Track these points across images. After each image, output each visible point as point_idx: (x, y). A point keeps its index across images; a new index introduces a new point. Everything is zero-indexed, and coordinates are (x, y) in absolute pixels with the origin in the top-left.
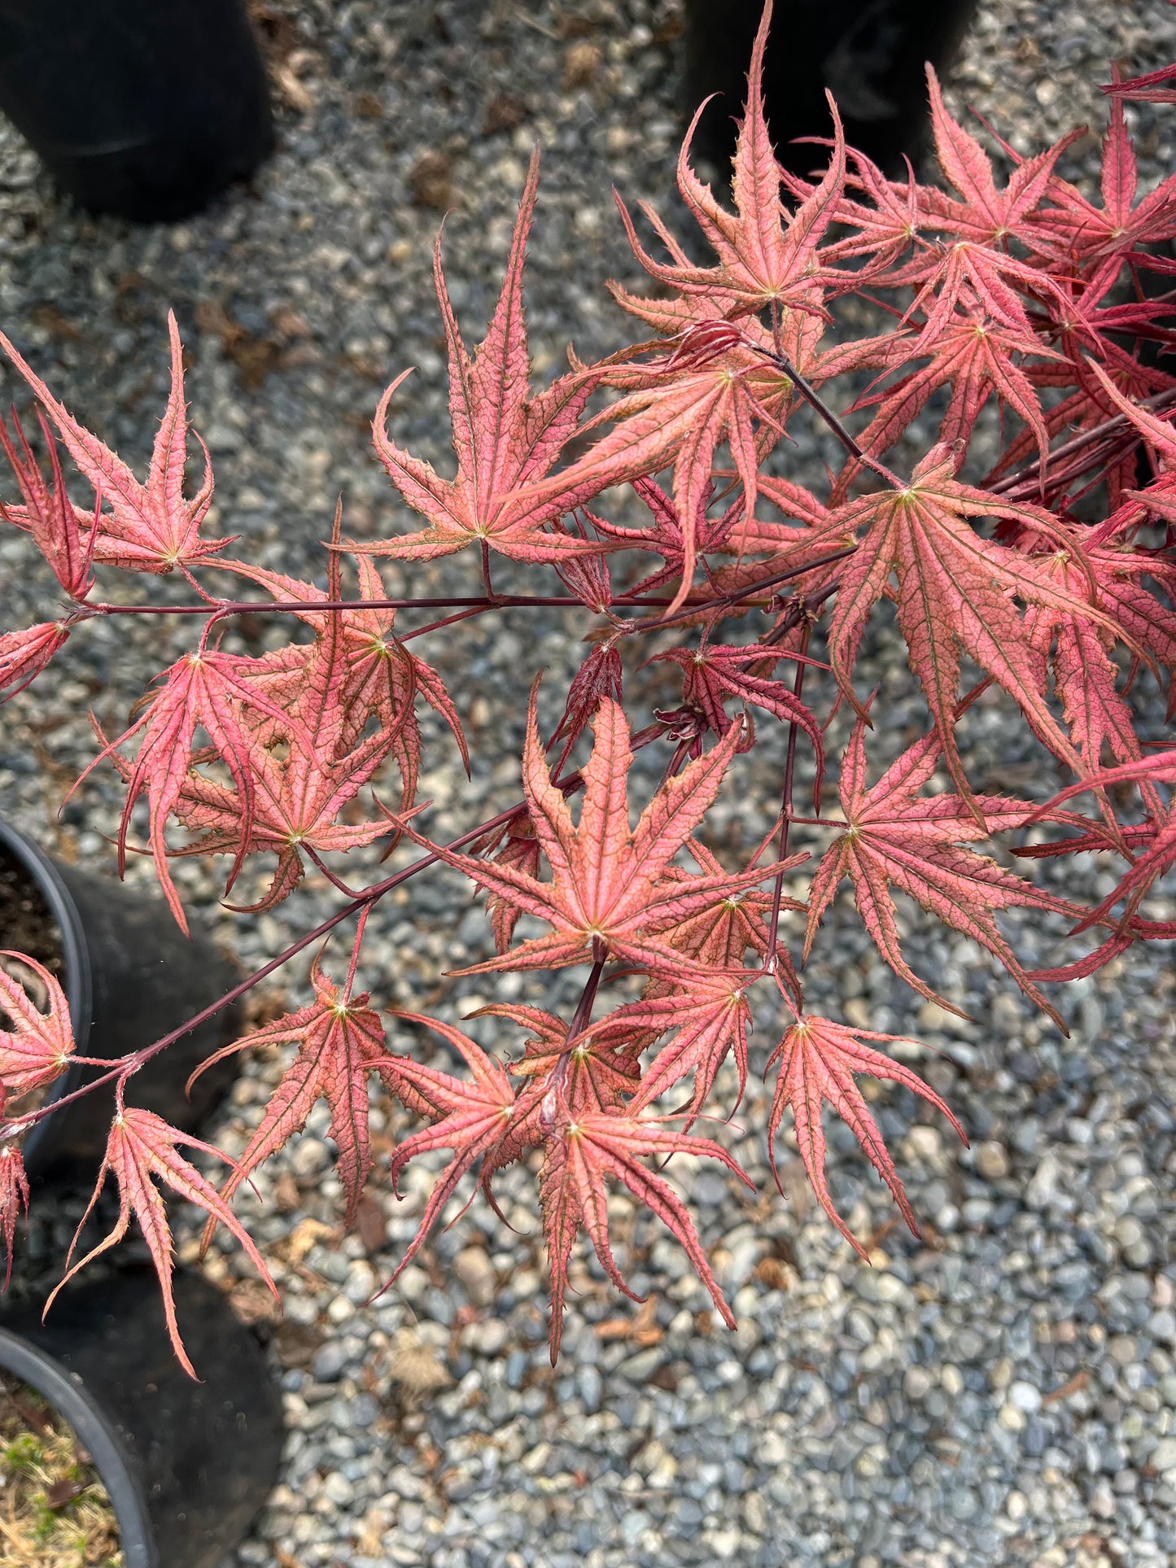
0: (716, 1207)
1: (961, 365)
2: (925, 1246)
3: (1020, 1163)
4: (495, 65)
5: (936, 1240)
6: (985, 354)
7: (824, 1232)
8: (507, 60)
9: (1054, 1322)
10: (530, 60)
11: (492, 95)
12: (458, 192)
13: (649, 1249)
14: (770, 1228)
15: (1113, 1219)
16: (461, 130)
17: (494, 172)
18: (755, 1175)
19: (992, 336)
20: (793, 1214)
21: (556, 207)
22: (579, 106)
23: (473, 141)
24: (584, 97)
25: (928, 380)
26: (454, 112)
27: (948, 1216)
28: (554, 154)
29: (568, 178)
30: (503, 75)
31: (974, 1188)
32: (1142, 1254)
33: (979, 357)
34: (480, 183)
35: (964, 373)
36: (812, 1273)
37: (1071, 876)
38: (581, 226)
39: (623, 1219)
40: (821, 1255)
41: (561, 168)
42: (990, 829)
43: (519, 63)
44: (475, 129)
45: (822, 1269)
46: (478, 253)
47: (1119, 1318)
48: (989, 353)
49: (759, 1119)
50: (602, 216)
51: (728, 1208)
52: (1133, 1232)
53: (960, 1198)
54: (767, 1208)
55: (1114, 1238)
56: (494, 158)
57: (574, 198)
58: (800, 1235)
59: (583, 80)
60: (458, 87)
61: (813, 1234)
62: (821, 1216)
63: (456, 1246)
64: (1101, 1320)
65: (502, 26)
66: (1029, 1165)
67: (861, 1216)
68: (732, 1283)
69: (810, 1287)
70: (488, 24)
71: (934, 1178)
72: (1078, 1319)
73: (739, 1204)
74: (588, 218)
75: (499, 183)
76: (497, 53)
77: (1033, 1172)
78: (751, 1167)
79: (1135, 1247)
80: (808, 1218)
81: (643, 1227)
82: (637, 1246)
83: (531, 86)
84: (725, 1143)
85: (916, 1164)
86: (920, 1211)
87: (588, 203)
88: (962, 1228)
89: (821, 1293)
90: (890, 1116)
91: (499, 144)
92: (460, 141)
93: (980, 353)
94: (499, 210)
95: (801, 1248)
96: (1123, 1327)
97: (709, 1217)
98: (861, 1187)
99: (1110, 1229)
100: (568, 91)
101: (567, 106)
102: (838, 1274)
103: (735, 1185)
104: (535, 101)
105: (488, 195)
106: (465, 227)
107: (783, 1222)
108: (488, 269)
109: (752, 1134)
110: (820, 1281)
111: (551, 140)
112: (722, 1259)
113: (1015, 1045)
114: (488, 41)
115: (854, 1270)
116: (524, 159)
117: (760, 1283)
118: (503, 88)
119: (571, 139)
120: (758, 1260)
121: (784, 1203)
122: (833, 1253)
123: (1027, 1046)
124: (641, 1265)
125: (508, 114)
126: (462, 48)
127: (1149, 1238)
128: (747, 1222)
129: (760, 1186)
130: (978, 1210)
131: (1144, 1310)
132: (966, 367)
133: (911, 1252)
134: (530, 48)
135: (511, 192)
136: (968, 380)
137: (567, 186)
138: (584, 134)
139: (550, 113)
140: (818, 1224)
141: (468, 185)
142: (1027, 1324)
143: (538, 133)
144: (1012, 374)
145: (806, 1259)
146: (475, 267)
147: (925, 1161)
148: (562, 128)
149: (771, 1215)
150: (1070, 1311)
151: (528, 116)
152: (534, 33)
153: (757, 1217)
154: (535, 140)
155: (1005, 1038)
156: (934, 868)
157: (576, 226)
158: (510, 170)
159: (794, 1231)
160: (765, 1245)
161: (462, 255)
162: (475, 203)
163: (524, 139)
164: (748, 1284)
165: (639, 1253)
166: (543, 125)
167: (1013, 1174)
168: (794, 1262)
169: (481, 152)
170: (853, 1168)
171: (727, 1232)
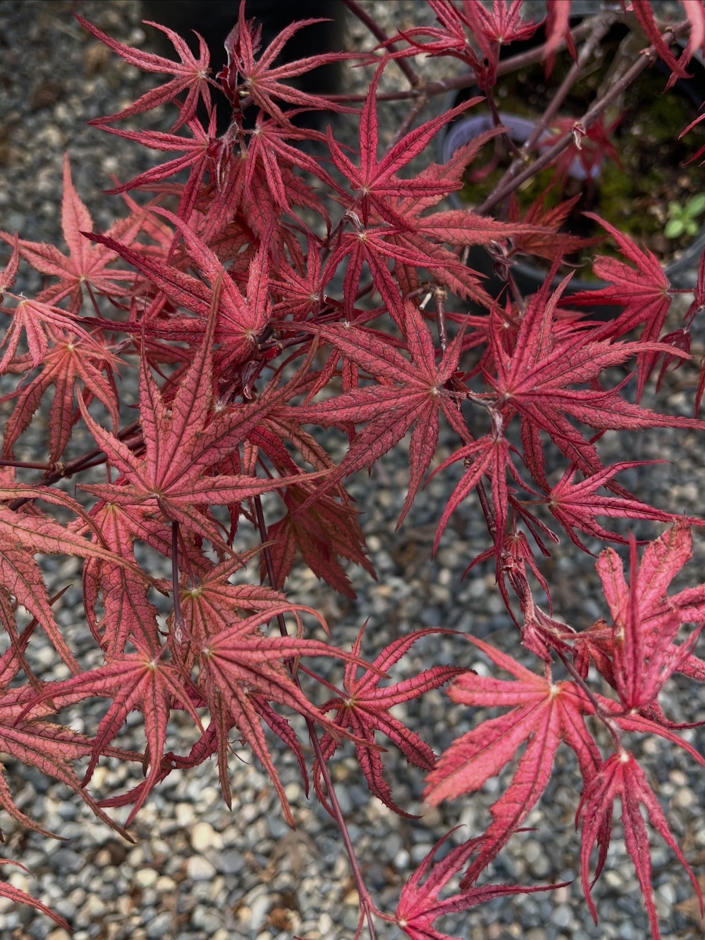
0: (238, 875)
1: (59, 371)
2: (388, 884)
3: (448, 813)
4: (40, 60)
5: (396, 878)
6: (74, 363)
7: (317, 882)
8: (49, 56)
9: (485, 925)
10: (66, 56)
11: (39, 81)
12: (15, 152)
13: (190, 913)
14: (277, 885)
15: (519, 844)
16: (16, 108)
17: (41, 136)
18: (263, 847)
19: (78, 350)
20: (291, 872)
21: (86, 158)
22: (97, 87)
23: (25, 114)
24: (101, 81)
25: (40, 382)
26: (12, 95)
27: (402, 859)
28: (82, 122)
29: (93, 137)
30: (47, 67)
31: (419, 836)
32: (542, 867)
33: (71, 365)
34: (30, 145)
35: (62, 377)
36: (310, 915)
37: (472, 600)
38: (105, 170)
39: (169, 893)
40: (315, 901)
41: (89, 130)
42: (57, 706)
43: (57, 58)
44: (26, 106)
45: (318, 911)
46: (30, 194)
47: (531, 916)
48: (77, 361)
49: (263, 805)
50: (120, 162)
51: (246, 874)
52: (534, 851)
53: (409, 844)
54: (273, 871)
55: (522, 857)
56: (40, 126)
57: (98, 151)
58: (300, 887)
59: (98, 68)
60: (15, 77)
61: (308, 885)
62: (313, 870)
63: (45, 929)
64: (518, 920)
65: (43, 33)
66: (455, 813)
67: (341, 866)
68: (252, 931)
69: (309, 925)
70: (34, 32)
71: (390, 832)
72: (502, 921)
73: (254, 870)
74: (110, 164)
75: (44, 144)
76: (41, 52)
77: (458, 818)
78: (260, 841)
79: (537, 862)
80: (304, 875)
81: (184, 897)
82: (179, 913)
83: (66, 74)
84: (241, 825)
85: (377, 823)
86: (384, 858)
87: (110, 154)
88: (412, 865)
89: (316, 929)
90: (356, 790)
91: (44, 116)
92: (16, 115)
93: (71, 362)
94: (44, 162)
95: (301, 897)
96: (534, 922)
97: (233, 883)
98: (340, 845)
99: (517, 852)
100: (90, 77)
101: (90, 87)
102: (329, 912)
103: (249, 856)
104: (69, 84)
105: (38, 153)
106: (22, 176)
107: (285, 879)
108: (38, 205)
109: (260, 816)
110: (317, 920)
111: (80, 112)
112: (244, 913)
113: (441, 727)
114: (36, 44)
115: (340, 908)
116: (61, 126)
117: (272, 928)
118: (47, 77)
119: (93, 111)
120: (269, 912)
121: (286, 865)
122: (325, 897)
123: (450, 727)
124: (186, 927)
125: (49, 96)
126: (16, 50)
127: (546, 853)
128: (260, 883)
129: (268, 854)
130: (422, 851)
131: (547, 908)
132: (63, 372)
133: (380, 888)
134: (64, 48)
135: (53, 150)
136: (65, 381)
137: (93, 142)
138: (102, 105)
139: (78, 91)
140: (312, 878)
141: (22, 147)
142: (465, 930)
143: (70, 108)
144: (94, 374)
145: (305, 905)
146: (29, 204)
147: (383, 821)
148: (86, 103)
149: (276, 876)
150: (494, 916)
151: (62, 96)
152: (65, 37)
153: (266, 878)
154: (68, 113)
155: (431, 723)
156: (26, 736)
157: (101, 171)
158: (53, 135)
159: (295, 885)
160: (276, 898)
161: (20, 196)
162: (29, 158)
163: (61, 112)
164: (263, 930)
165: (182, 918)
166: (74, 100)
167: (445, 822)
168: (296, 907)
169: (31, 122)
170: (331, 832)
171: (247, 892)
